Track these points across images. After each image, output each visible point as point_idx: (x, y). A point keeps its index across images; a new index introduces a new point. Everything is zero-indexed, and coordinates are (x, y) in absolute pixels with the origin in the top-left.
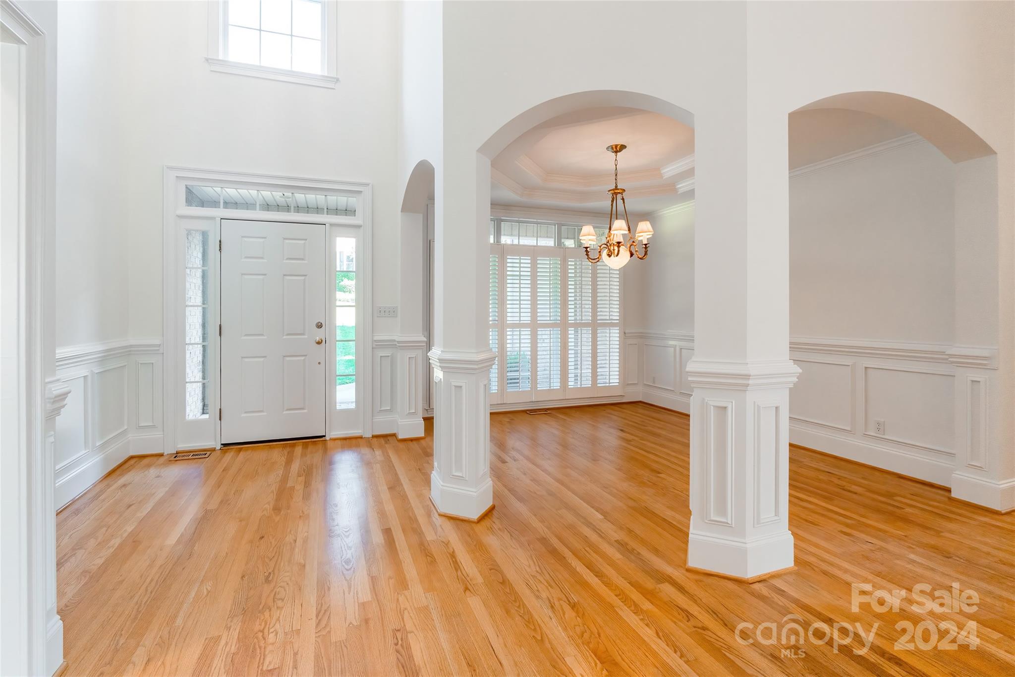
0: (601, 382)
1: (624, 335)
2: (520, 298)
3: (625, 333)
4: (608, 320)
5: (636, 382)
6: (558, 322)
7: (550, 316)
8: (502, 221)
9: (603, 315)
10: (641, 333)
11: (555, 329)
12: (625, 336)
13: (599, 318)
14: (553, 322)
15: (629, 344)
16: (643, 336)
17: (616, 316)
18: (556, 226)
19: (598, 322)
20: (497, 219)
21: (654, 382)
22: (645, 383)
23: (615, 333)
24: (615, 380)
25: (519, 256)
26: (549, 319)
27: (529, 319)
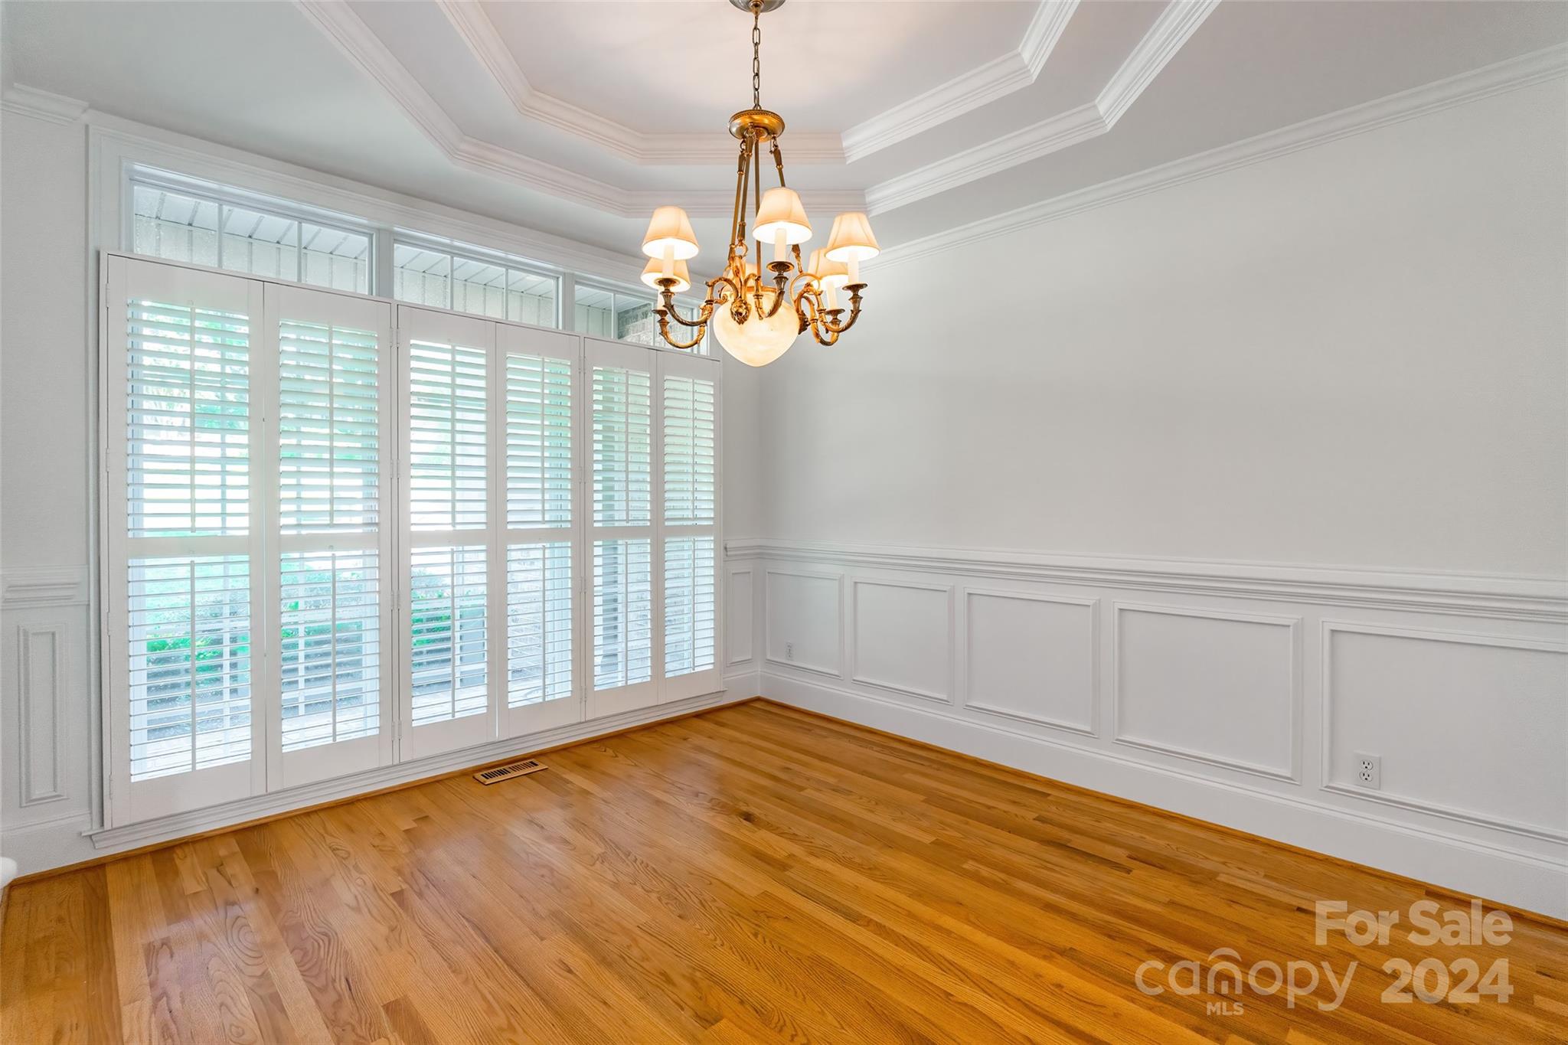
0: (674, 667)
1: (725, 553)
2: (453, 460)
3: (726, 548)
4: (688, 519)
5: (750, 657)
6: (564, 525)
7: (543, 511)
8: (396, 241)
9: (678, 508)
10: (760, 547)
11: (556, 545)
12: (727, 555)
13: (668, 514)
14: (554, 525)
15: (733, 574)
16: (762, 554)
17: (707, 512)
18: (561, 280)
19: (667, 523)
20: (379, 230)
21: (789, 654)
22: (769, 657)
23: (706, 548)
24: (705, 660)
25: (449, 341)
26: (540, 519)
27: (483, 518)
